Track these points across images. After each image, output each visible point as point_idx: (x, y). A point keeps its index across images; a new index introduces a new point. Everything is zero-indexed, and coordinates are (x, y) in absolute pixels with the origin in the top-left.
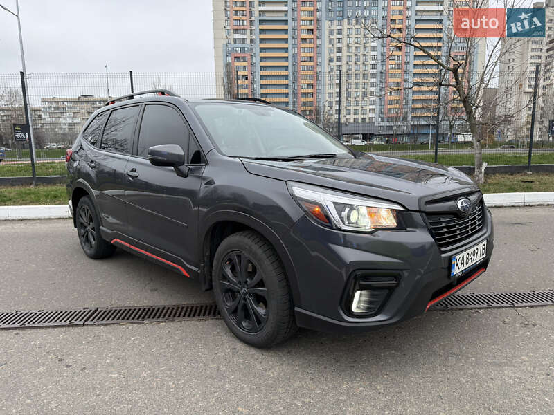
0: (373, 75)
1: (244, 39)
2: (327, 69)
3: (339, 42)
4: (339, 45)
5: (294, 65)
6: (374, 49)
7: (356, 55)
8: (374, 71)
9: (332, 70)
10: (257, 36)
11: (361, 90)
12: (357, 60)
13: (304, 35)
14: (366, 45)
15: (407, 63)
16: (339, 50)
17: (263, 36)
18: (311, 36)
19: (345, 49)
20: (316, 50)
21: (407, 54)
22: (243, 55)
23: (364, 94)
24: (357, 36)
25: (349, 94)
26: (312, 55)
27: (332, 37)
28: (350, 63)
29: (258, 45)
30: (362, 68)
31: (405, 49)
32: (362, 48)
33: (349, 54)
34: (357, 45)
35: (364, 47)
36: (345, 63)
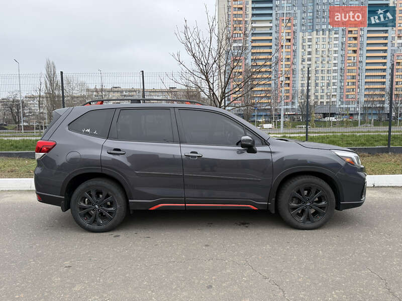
0: (335, 71)
1: (240, 47)
2: (301, 67)
3: (309, 48)
4: (309, 50)
5: (276, 64)
6: (336, 52)
7: (322, 56)
8: (336, 68)
9: (304, 67)
10: (250, 45)
11: (326, 82)
12: (323, 60)
13: (284, 43)
14: (330, 49)
15: (361, 62)
16: (310, 53)
17: (254, 44)
18: (289, 44)
19: (314, 53)
20: (292, 54)
21: (361, 55)
22: (239, 58)
23: (328, 85)
24: (323, 43)
25: (317, 85)
26: (289, 57)
27: (304, 44)
28: (318, 62)
29: (250, 51)
30: (327, 65)
31: (359, 52)
32: (327, 52)
33: (317, 56)
34: (323, 49)
35: (329, 51)
36: (314, 62)
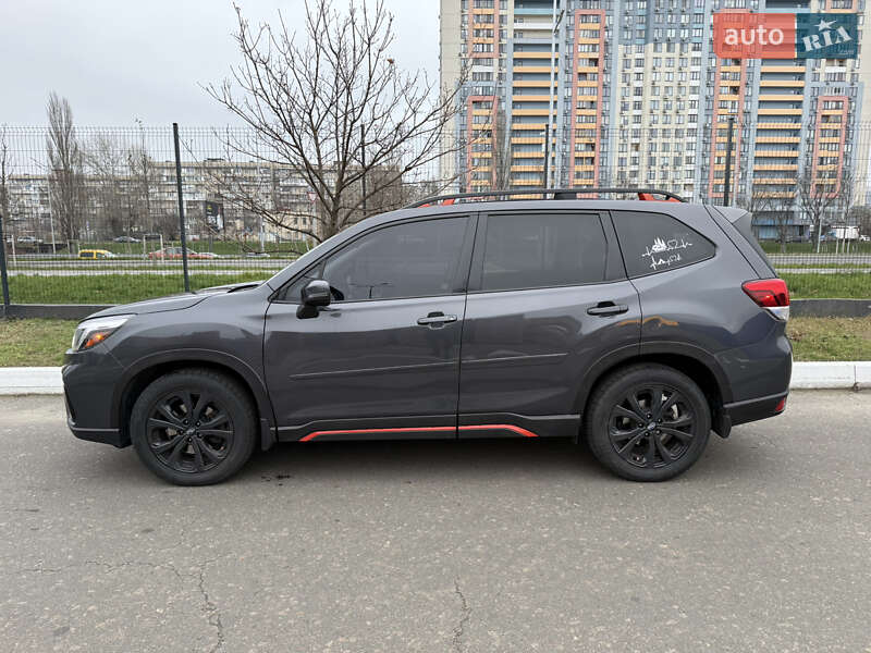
0: (692, 132)
1: (488, 73)
2: (618, 121)
3: (638, 79)
4: (638, 84)
5: (565, 115)
6: (694, 90)
7: (666, 99)
8: (694, 125)
9: (626, 122)
10: (509, 69)
11: (673, 154)
12: (668, 107)
13: (584, 68)
14: (683, 84)
15: (747, 113)
16: (639, 91)
17: (518, 69)
18: (594, 69)
19: (648, 91)
20: (602, 91)
21: (748, 98)
22: (486, 98)
23: (677, 162)
24: (668, 70)
25: (652, 161)
26: (595, 99)
27: (627, 71)
28: (655, 112)
29: (510, 83)
30: (675, 119)
31: (743, 91)
32: (675, 89)
33: (654, 98)
34: (668, 84)
35: (680, 87)
36: (648, 112)
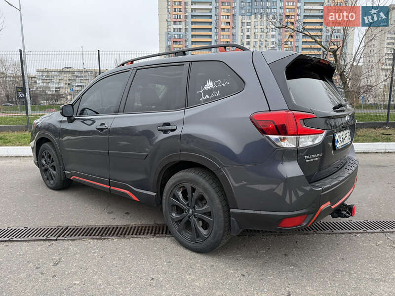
1: (180, 28)
3: (248, 31)
4: (248, 34)
6: (273, 36)
7: (260, 41)
10: (190, 27)
13: (224, 26)
14: (268, 34)
15: (297, 47)
16: (248, 37)
17: (194, 27)
18: (228, 27)
19: (252, 37)
20: (232, 37)
21: (297, 41)
22: (180, 40)
26: (229, 40)
27: (243, 27)
28: (256, 46)
29: (190, 33)
30: (265, 50)
31: (295, 37)
32: (265, 36)
33: (255, 40)
34: (261, 34)
35: (267, 35)
36: (253, 46)
